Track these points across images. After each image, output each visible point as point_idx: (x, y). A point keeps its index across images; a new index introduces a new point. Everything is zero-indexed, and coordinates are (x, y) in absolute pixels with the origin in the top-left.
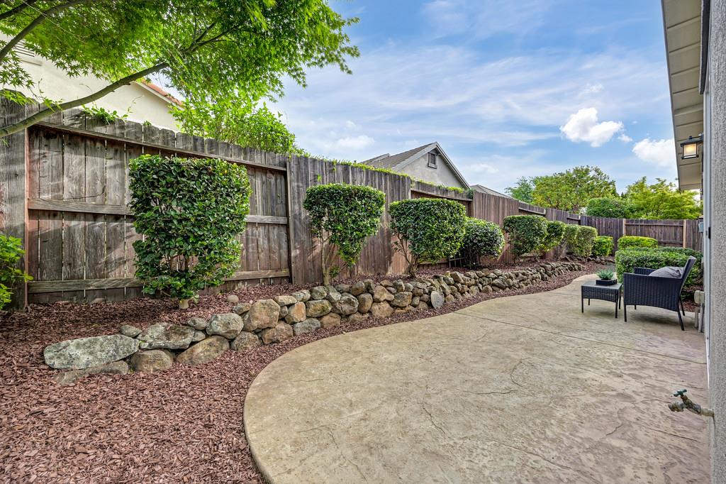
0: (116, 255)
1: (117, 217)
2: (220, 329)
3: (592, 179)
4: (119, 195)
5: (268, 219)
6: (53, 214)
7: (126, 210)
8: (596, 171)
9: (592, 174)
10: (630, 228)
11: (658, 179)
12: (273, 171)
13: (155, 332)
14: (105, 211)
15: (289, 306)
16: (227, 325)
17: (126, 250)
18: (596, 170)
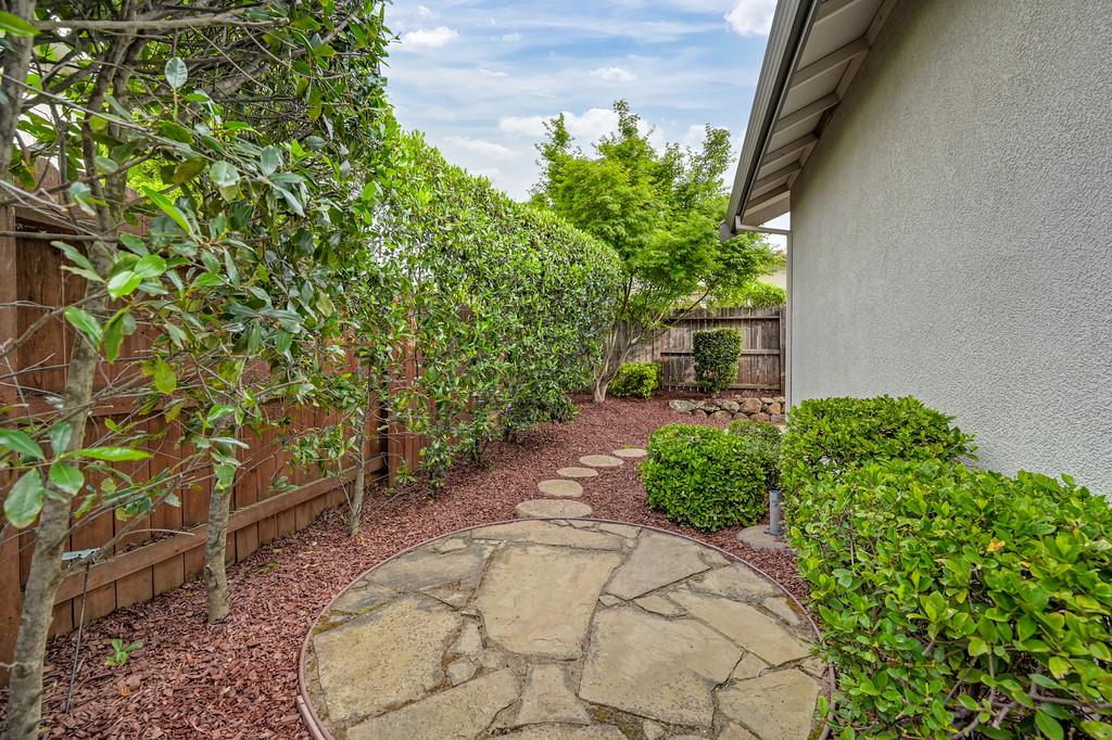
0: (687, 372)
1: (688, 354)
2: (727, 407)
4: (689, 346)
5: (765, 351)
6: (667, 354)
7: (691, 352)
12: (770, 320)
13: (701, 404)
14: (684, 352)
15: (769, 404)
16: (730, 406)
17: (691, 370)
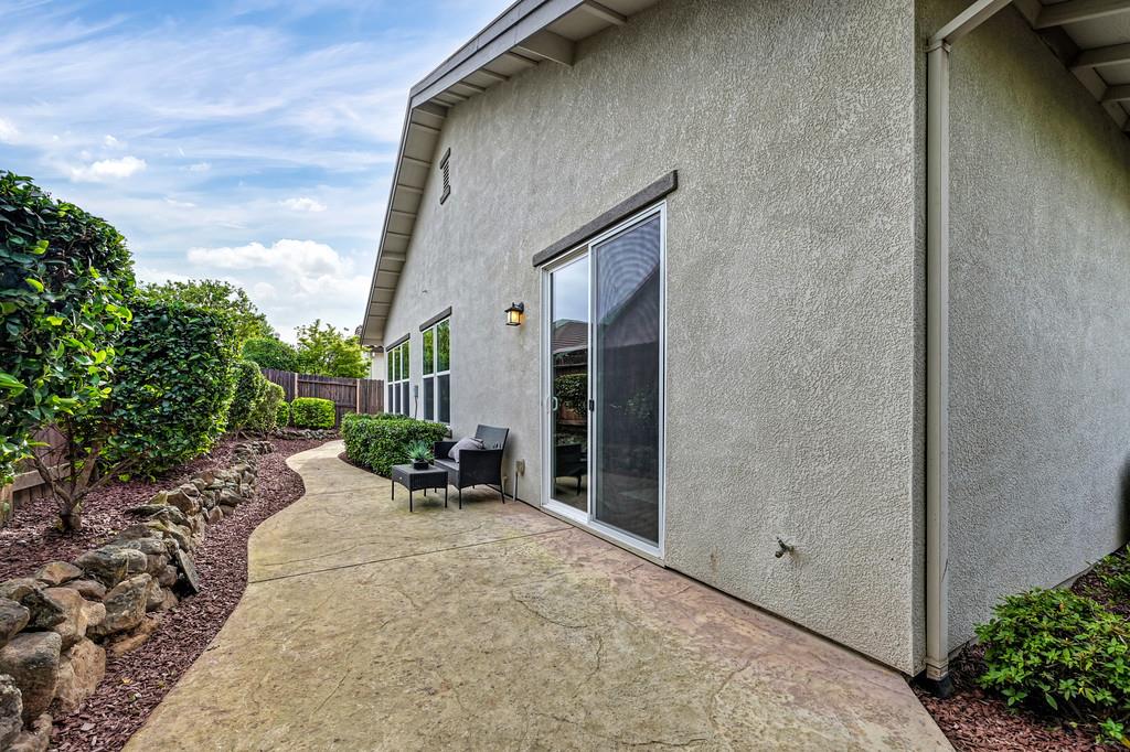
3: (233, 305)
8: (239, 294)
9: (232, 298)
10: (304, 386)
11: (329, 325)
18: (241, 293)
